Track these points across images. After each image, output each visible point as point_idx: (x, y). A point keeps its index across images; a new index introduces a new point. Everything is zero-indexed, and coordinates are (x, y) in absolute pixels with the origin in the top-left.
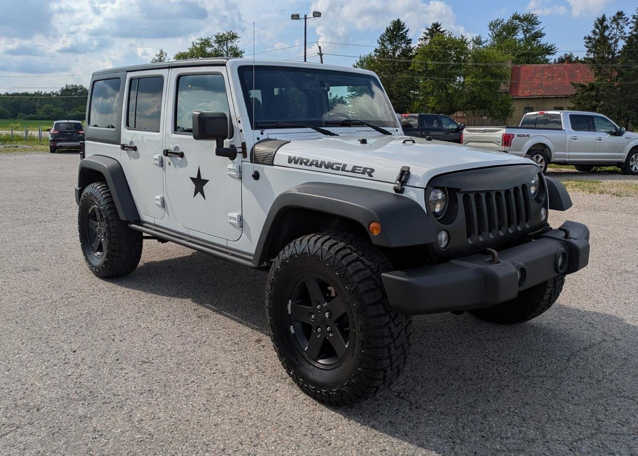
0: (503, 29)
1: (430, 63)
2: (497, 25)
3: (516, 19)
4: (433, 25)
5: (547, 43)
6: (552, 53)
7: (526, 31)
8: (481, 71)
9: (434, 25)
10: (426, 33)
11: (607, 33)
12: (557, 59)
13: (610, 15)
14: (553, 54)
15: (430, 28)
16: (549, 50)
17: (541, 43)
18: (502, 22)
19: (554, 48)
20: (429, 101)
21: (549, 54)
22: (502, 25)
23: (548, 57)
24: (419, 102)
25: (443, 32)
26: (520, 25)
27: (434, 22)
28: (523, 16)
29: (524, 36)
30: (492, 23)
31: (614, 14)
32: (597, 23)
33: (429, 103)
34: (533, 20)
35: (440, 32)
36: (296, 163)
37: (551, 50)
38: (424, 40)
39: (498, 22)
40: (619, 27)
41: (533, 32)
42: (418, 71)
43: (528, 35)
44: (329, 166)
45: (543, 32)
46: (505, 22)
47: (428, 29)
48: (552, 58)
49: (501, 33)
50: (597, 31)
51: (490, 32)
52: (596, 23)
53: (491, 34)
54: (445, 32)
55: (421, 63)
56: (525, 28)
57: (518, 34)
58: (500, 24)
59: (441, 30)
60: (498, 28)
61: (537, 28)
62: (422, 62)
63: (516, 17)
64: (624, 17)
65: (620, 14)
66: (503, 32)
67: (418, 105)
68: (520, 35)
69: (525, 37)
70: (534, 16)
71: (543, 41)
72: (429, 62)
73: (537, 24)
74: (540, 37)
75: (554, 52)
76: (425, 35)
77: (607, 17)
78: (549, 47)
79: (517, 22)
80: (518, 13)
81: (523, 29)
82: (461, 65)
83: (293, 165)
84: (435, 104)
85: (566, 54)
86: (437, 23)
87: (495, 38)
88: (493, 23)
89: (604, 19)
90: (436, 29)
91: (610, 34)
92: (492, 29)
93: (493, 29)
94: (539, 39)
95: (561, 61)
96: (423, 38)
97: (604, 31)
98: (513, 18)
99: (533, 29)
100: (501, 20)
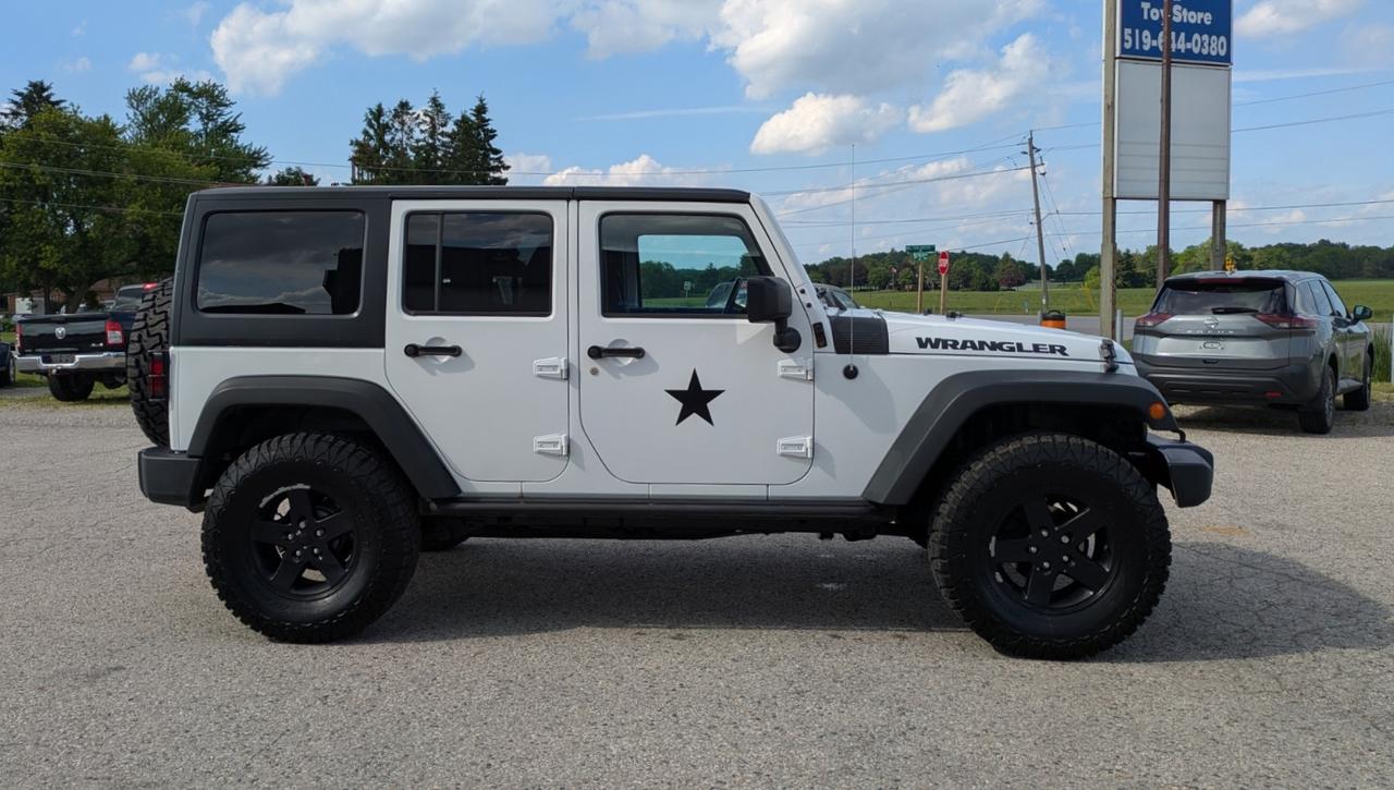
0: (159, 108)
1: (39, 171)
2: (146, 99)
3: (182, 91)
4: (30, 86)
5: (251, 144)
6: (260, 165)
7: (206, 118)
8: (158, 195)
9: (34, 85)
10: (15, 103)
11: (387, 138)
12: (274, 177)
13: (390, 106)
14: (264, 166)
15: (25, 92)
16: (255, 159)
17: (239, 144)
18: (156, 93)
19: (265, 155)
20: (43, 255)
21: (256, 166)
22: (156, 100)
23: (254, 172)
24: (17, 258)
25: (58, 103)
26: (192, 103)
27: (34, 81)
28: (197, 86)
29: (202, 127)
30: (134, 93)
31: (395, 104)
32: (370, 117)
33: (41, 259)
34: (218, 96)
35: (50, 103)
36: (935, 346)
37: (259, 159)
38: (11, 116)
39: (147, 93)
40: (406, 128)
41: (220, 120)
42: (8, 187)
43: (210, 126)
44: (995, 346)
45: (239, 121)
46: (163, 94)
47: (19, 94)
48: (264, 175)
49: (154, 116)
50: (372, 132)
51: (131, 112)
52: (367, 118)
53: (132, 116)
54: (62, 105)
55: (11, 168)
56: (204, 111)
57: (190, 121)
58: (150, 96)
59: (53, 99)
60: (148, 105)
61: (228, 114)
62: (16, 165)
63: (182, 87)
64: (411, 112)
65: (404, 106)
66: (158, 114)
67: (14, 264)
68: (194, 124)
69: (205, 129)
70: (220, 89)
71: (242, 139)
72: (35, 167)
73: (226, 106)
74: (235, 131)
75: (265, 163)
76: (14, 107)
77: (385, 108)
78: (255, 153)
79: (184, 96)
80: (186, 80)
81: (201, 113)
82: (112, 179)
83: (929, 349)
84: (58, 262)
85: (290, 169)
86: (42, 83)
87: (143, 124)
88: (137, 93)
89: (379, 113)
90: (40, 97)
91: (393, 139)
92: (135, 104)
93: (138, 106)
94: (235, 135)
95: (282, 181)
96: (8, 112)
97: (384, 132)
98: (176, 87)
99: (220, 115)
100: (154, 89)
